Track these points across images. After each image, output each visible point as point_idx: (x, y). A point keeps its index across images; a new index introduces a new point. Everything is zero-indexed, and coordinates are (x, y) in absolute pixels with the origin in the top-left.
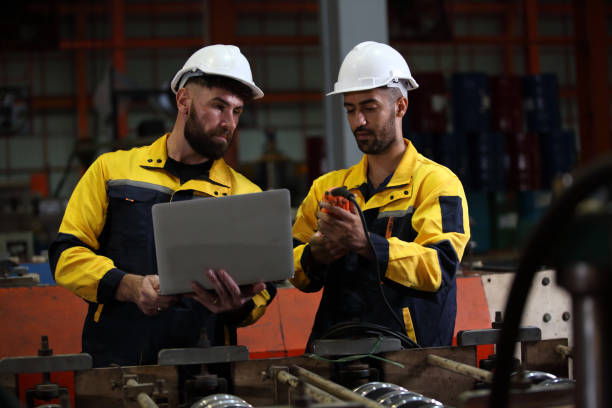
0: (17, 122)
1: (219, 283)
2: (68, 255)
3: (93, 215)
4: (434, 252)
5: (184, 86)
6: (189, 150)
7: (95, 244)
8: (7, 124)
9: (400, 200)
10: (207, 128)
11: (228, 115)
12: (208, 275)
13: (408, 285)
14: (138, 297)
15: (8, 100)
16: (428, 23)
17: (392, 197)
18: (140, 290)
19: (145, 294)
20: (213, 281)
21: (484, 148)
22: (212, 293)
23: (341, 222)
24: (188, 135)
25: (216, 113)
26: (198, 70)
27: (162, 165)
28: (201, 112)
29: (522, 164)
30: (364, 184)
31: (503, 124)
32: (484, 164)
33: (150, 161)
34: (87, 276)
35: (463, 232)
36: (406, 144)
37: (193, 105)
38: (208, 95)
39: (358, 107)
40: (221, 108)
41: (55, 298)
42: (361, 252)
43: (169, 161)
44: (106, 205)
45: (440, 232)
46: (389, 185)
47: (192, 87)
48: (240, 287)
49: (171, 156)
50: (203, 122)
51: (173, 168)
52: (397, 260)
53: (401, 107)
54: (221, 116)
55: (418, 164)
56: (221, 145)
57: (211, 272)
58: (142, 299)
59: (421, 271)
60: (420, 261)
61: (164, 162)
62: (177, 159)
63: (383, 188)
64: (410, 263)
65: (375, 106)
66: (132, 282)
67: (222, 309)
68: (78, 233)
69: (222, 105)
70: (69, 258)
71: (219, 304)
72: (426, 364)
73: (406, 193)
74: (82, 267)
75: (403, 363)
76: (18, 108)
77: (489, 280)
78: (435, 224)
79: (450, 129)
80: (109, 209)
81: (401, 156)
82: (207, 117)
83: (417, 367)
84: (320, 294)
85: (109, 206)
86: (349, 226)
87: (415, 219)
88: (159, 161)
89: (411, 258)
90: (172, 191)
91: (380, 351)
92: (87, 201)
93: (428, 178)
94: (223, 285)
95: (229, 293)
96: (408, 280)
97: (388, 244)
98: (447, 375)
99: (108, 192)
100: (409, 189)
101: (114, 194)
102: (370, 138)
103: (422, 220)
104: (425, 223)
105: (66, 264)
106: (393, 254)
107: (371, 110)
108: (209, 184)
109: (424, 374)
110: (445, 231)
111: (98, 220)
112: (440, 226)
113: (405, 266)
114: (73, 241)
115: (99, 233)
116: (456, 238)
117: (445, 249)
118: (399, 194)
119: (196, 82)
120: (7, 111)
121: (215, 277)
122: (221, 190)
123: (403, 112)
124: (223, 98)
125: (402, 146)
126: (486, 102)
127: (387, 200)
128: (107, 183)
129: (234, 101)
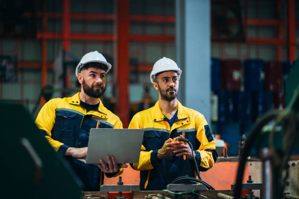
0: (9, 75)
4: (211, 153)
8: (4, 76)
9: (186, 125)
13: (207, 168)
15: (4, 63)
16: (234, 30)
17: (182, 124)
21: (260, 100)
27: (79, 104)
31: (271, 87)
32: (260, 108)
49: (82, 100)
52: (203, 159)
59: (210, 162)
75: (207, 196)
76: (10, 67)
77: (251, 164)
79: (242, 89)
88: (77, 102)
89: (207, 157)
90: (84, 115)
91: (197, 190)
96: (207, 166)
118: (185, 122)
120: (3, 69)
126: (262, 75)
128: (56, 109)
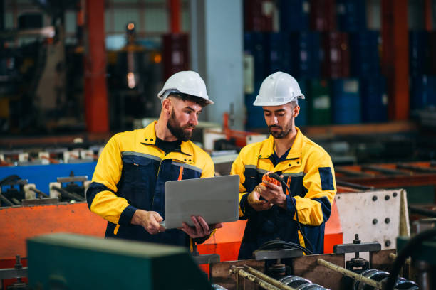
1: (198, 224)
2: (100, 197)
3: (113, 171)
4: (319, 204)
5: (167, 98)
6: (169, 134)
7: (115, 189)
9: (294, 167)
10: (182, 124)
11: (194, 116)
12: (193, 219)
13: (305, 223)
14: (147, 226)
17: (290, 165)
18: (149, 222)
19: (151, 224)
20: (195, 222)
22: (193, 228)
23: (273, 192)
24: (169, 126)
25: (187, 115)
26: (176, 90)
27: (153, 143)
28: (178, 114)
29: (334, 55)
30: (272, 155)
31: (320, 23)
32: (304, 56)
33: (146, 140)
34: (113, 210)
35: (333, 189)
36: (297, 131)
37: (173, 110)
38: (182, 105)
39: (273, 114)
40: (189, 112)
41: (73, 212)
42: (281, 206)
43: (158, 140)
44: (121, 166)
45: (320, 190)
46: (288, 158)
47: (172, 99)
48: (209, 225)
49: (158, 137)
50: (179, 121)
51: (160, 144)
52: (300, 210)
53: (296, 111)
54: (190, 117)
55: (304, 144)
56: (189, 134)
57: (194, 218)
58: (150, 227)
59: (312, 216)
60: (312, 210)
61: (154, 140)
62: (162, 139)
63: (284, 158)
64: (307, 211)
65: (283, 113)
66: (142, 215)
67: (198, 236)
68: (105, 183)
69: (190, 111)
70: (101, 198)
71: (196, 234)
72: (317, 264)
73: (298, 163)
74: (109, 204)
77: (339, 198)
78: (317, 186)
80: (123, 169)
81: (294, 138)
82: (182, 117)
83: (310, 266)
84: (246, 221)
85: (123, 167)
86: (276, 193)
87: (305, 181)
88: (152, 140)
89: (307, 209)
90: (160, 159)
92: (110, 163)
93: (312, 155)
94: (200, 224)
95: (203, 228)
96: (306, 221)
97: (295, 201)
98: (328, 270)
99: (122, 159)
100: (300, 160)
101: (126, 161)
102: (279, 131)
103: (310, 183)
104: (312, 185)
105: (99, 201)
106: (298, 207)
107: (282, 115)
108: (180, 154)
109: (316, 270)
110: (323, 189)
111: (117, 175)
112: (320, 186)
113: (304, 214)
114: (102, 188)
115: (117, 182)
116: (330, 195)
117: (324, 202)
118: (294, 163)
119: (176, 97)
121: (195, 219)
122: (188, 158)
123: (297, 114)
124: (191, 107)
125: (294, 133)
126: (306, 7)
127: (287, 167)
128: (122, 153)
129: (197, 108)
